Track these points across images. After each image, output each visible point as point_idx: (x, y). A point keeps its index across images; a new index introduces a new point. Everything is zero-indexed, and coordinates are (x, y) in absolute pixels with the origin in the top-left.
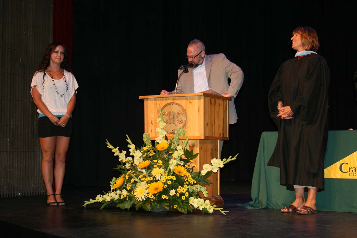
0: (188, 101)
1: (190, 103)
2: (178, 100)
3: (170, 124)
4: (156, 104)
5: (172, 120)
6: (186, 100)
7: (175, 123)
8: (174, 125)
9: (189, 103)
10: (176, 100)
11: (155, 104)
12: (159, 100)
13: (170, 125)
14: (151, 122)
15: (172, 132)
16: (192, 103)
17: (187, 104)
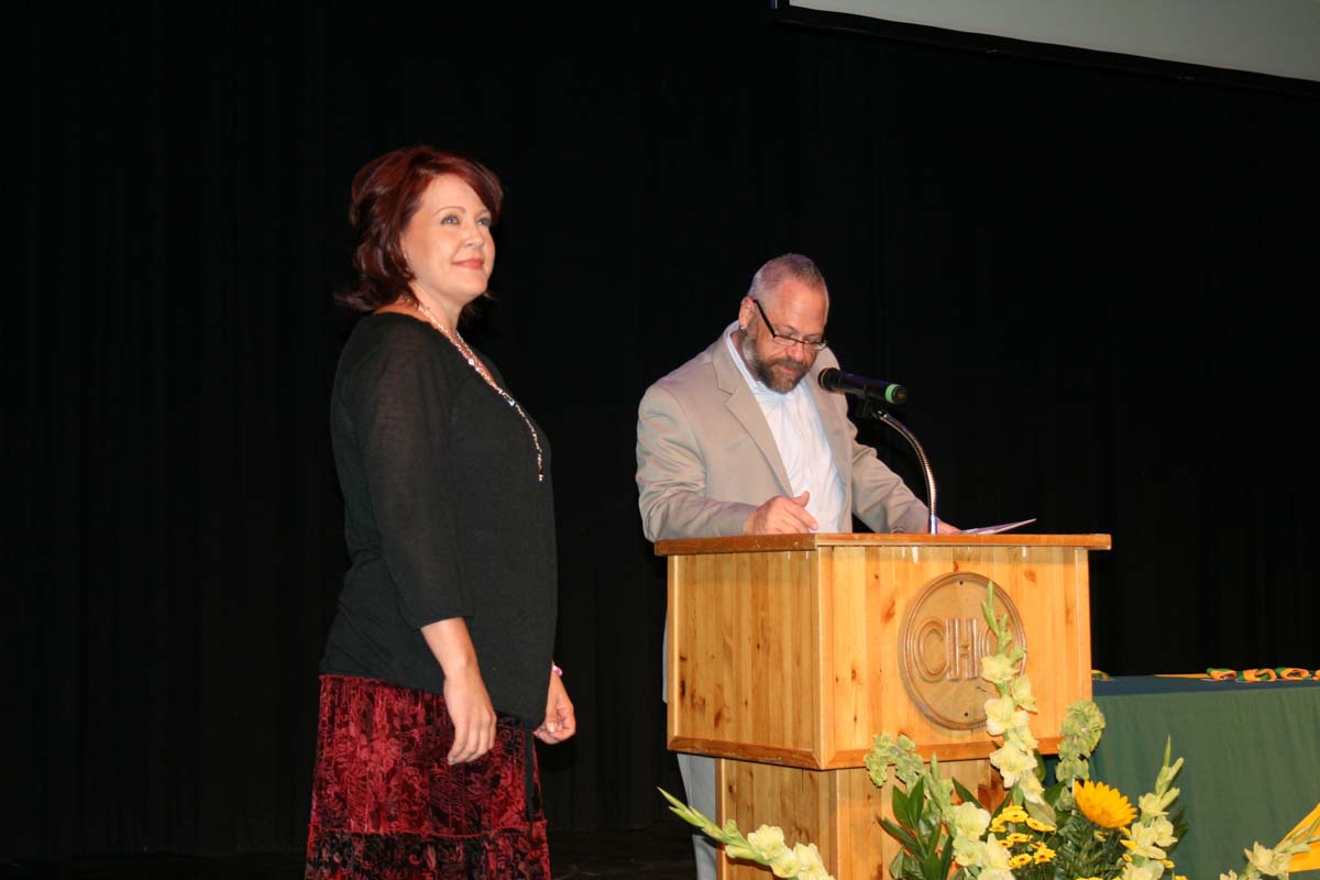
0: (1024, 567)
1: (1031, 576)
2: (977, 559)
3: (955, 680)
4: (877, 577)
5: (965, 661)
6: (1010, 562)
7: (975, 678)
8: (972, 687)
9: (1025, 581)
10: (969, 560)
11: (872, 578)
12: (890, 558)
13: (956, 685)
14: (854, 672)
15: (971, 724)
16: (1038, 577)
17: (1016, 582)
